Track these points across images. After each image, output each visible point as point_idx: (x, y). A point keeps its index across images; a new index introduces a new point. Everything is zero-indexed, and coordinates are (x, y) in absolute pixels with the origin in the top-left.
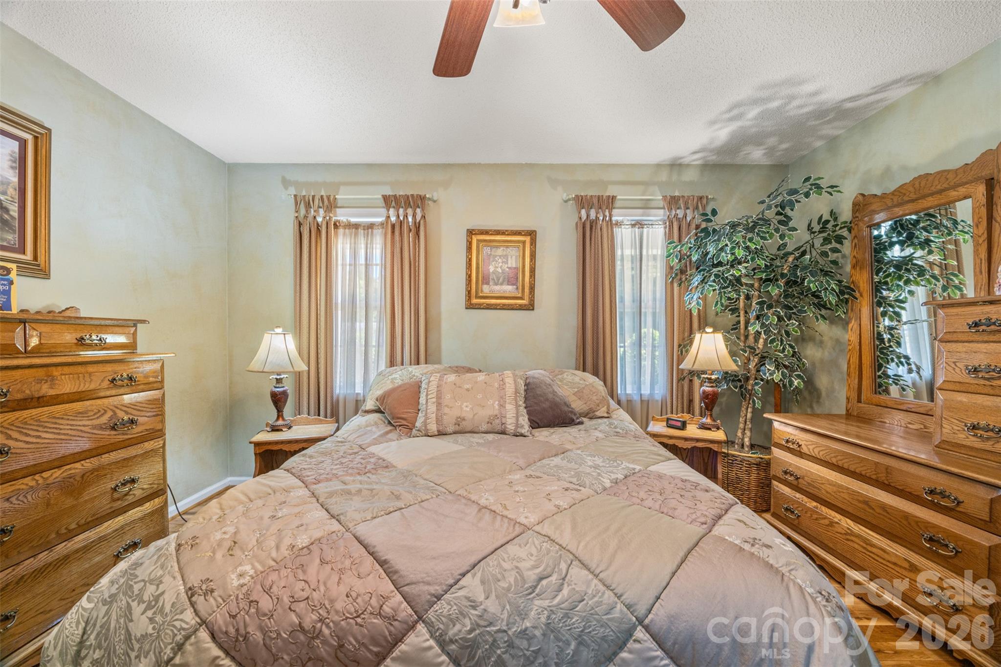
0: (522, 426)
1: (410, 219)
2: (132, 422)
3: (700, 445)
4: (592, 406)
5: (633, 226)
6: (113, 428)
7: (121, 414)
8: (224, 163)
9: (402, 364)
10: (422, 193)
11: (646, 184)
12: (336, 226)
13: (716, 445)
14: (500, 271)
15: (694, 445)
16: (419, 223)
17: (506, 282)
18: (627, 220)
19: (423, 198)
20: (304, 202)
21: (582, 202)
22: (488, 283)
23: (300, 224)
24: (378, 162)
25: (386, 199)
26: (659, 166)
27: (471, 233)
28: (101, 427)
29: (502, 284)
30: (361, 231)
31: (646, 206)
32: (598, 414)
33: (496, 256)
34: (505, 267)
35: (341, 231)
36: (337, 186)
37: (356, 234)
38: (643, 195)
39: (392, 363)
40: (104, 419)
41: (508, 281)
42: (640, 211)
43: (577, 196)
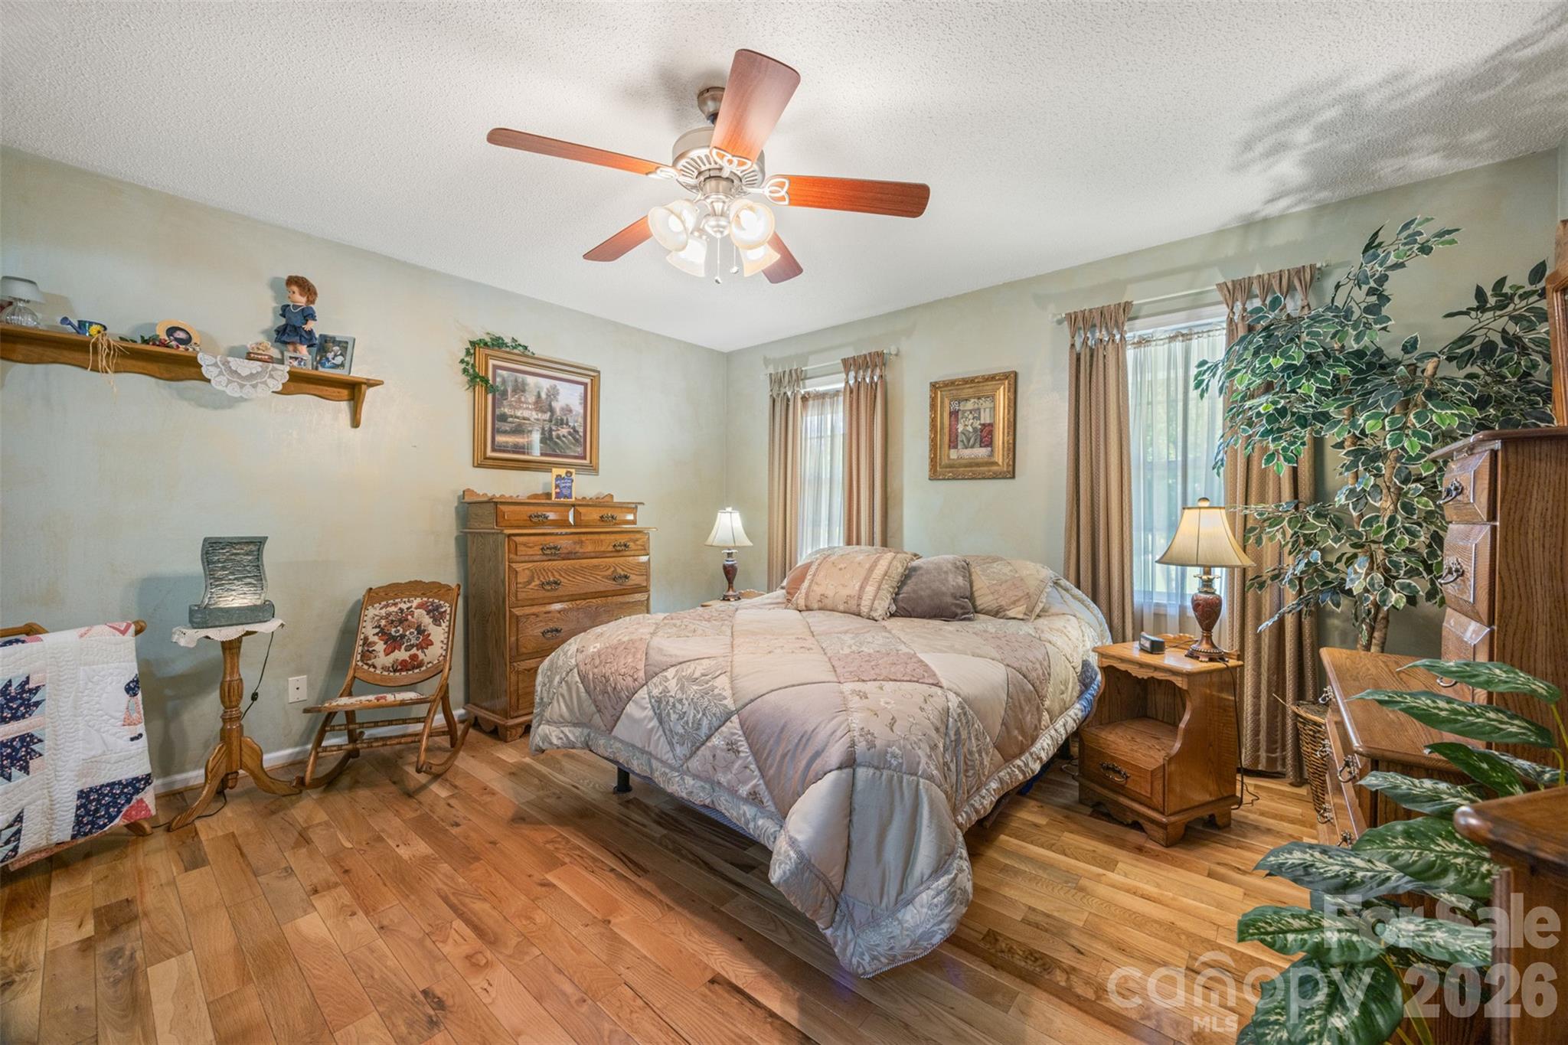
0: (876, 610)
1: (868, 380)
2: (626, 577)
3: (1159, 675)
4: (1003, 603)
5: (1172, 339)
6: (614, 579)
7: (619, 571)
8: (723, 353)
9: (858, 543)
10: (879, 350)
11: (1195, 269)
12: (804, 399)
13: (1180, 679)
14: (971, 430)
15: (1151, 675)
16: (876, 384)
17: (978, 445)
18: (1161, 332)
19: (880, 355)
20: (776, 381)
21: (1079, 322)
22: (956, 447)
23: (774, 401)
24: (842, 322)
25: (845, 361)
26: (1221, 233)
27: (934, 386)
28: (606, 577)
29: (972, 447)
30: (828, 400)
31: (1196, 303)
32: (1011, 614)
33: (964, 412)
34: (977, 424)
35: (811, 402)
36: (804, 358)
37: (823, 404)
38: (1190, 289)
39: (849, 543)
40: (609, 572)
41: (981, 442)
42: (1183, 314)
43: (1069, 315)
